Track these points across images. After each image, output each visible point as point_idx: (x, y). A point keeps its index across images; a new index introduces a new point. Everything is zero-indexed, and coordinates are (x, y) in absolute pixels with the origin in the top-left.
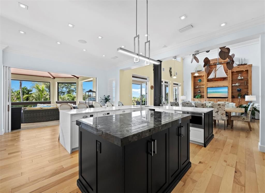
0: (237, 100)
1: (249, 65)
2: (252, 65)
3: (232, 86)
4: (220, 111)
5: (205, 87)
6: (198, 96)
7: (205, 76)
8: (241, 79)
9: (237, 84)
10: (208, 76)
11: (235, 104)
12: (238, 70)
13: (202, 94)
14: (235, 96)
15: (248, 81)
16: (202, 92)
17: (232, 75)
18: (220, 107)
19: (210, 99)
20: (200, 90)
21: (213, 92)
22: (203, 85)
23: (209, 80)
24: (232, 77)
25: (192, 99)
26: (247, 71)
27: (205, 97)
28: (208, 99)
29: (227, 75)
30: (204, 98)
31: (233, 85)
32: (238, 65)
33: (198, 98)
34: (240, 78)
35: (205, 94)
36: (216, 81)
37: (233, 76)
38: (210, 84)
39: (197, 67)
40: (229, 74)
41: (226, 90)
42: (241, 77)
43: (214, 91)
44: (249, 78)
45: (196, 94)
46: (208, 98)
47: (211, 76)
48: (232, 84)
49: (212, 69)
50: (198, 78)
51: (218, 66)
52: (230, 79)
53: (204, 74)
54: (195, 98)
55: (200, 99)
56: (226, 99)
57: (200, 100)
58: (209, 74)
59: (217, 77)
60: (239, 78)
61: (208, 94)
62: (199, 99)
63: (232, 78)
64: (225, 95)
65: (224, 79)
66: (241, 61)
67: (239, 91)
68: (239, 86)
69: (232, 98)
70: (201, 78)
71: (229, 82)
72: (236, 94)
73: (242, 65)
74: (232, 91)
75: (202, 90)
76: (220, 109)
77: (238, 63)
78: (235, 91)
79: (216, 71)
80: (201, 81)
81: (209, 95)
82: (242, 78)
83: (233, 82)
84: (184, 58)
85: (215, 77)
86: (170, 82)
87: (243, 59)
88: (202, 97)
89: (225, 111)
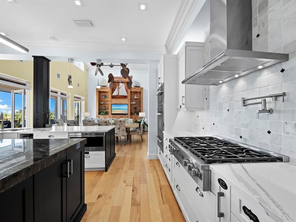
0: (134, 116)
1: (141, 88)
2: (143, 88)
3: (131, 104)
4: (121, 128)
5: (110, 103)
6: (103, 112)
7: (109, 92)
8: (137, 99)
9: (134, 103)
10: (112, 93)
11: (133, 119)
12: (135, 90)
13: (107, 110)
14: (133, 113)
15: (141, 100)
16: (107, 108)
17: (131, 94)
18: (122, 124)
19: (114, 116)
20: (105, 107)
22: (108, 101)
23: (113, 97)
24: (131, 96)
25: (96, 116)
26: (140, 92)
27: (110, 113)
28: (112, 116)
29: (127, 94)
30: (108, 114)
31: (132, 103)
32: (135, 86)
33: (103, 115)
34: (136, 98)
35: (110, 111)
36: (119, 98)
37: (132, 95)
38: (115, 101)
39: (102, 81)
40: (129, 93)
41: (126, 107)
42: (137, 97)
44: (141, 98)
45: (102, 110)
46: (112, 114)
47: (115, 93)
48: (131, 102)
49: (116, 87)
50: (103, 94)
51: (121, 84)
52: (129, 97)
53: (109, 90)
54: (100, 114)
55: (106, 116)
56: (127, 115)
57: (105, 117)
58: (113, 90)
59: (120, 94)
60: (135, 98)
61: (112, 110)
62: (104, 116)
64: (125, 112)
65: (125, 97)
66: (136, 84)
67: (135, 108)
68: (135, 104)
69: (131, 114)
70: (106, 94)
71: (129, 100)
72: (133, 111)
73: (137, 87)
74: (131, 108)
75: (106, 106)
77: (135, 85)
78: (133, 108)
79: (119, 88)
80: (106, 97)
82: (137, 98)
83: (132, 101)
84: (87, 69)
85: (118, 94)
86: (70, 94)
87: (138, 82)
88: (107, 113)
89: (125, 127)
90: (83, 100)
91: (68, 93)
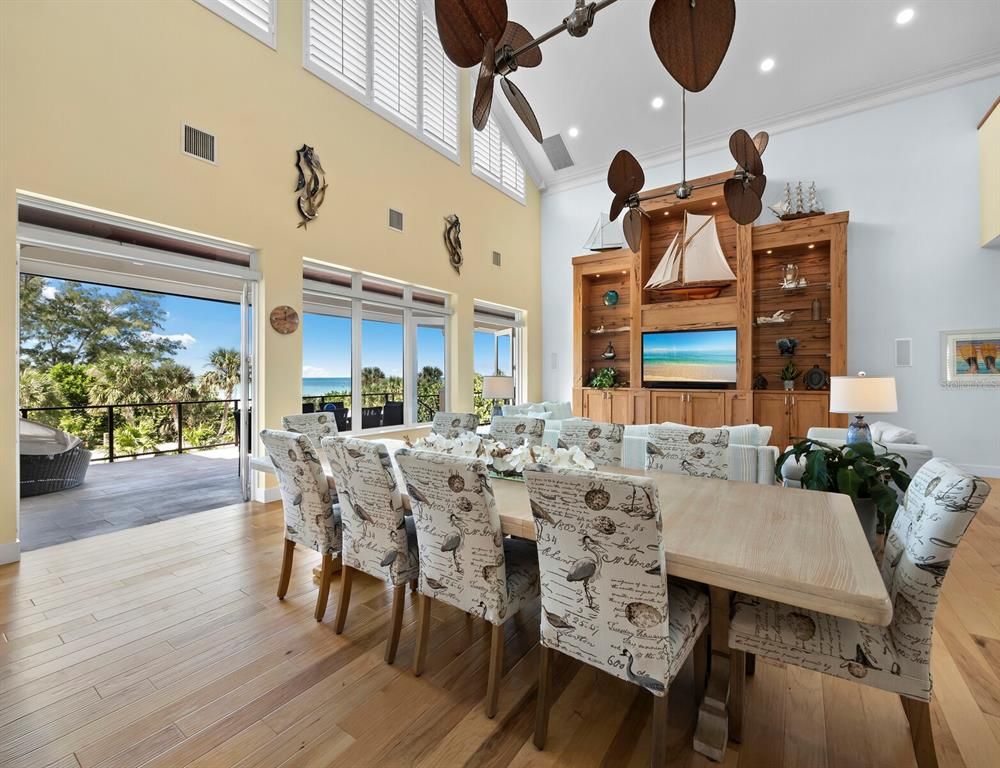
0: (775, 402)
1: (835, 216)
2: (847, 214)
3: (756, 328)
4: (606, 573)
5: (635, 328)
6: (604, 376)
7: (632, 275)
8: (798, 293)
9: (778, 318)
10: (647, 275)
11: (769, 428)
12: (784, 240)
13: (623, 366)
14: (768, 378)
15: (828, 299)
16: (622, 357)
17: (757, 270)
18: (610, 529)
19: (655, 395)
20: (611, 349)
21: (671, 358)
22: (626, 321)
23: (652, 297)
24: (756, 280)
25: (574, 390)
26: (824, 248)
27: (634, 380)
28: (647, 392)
29: (734, 270)
30: (628, 385)
31: (761, 320)
32: (786, 217)
33: (601, 387)
34: (792, 286)
35: (634, 369)
36: (682, 298)
37: (762, 276)
38: (658, 315)
39: (599, 225)
40: (742, 261)
41: (724, 346)
42: (797, 278)
43: (675, 349)
44: (833, 283)
45: (598, 365)
46: (646, 385)
47: (662, 276)
48: (756, 314)
49: (663, 243)
50: (606, 288)
51: (693, 221)
52: (745, 288)
53: (629, 262)
54: (591, 386)
55: (614, 393)
56: (730, 393)
57: (611, 398)
58: (650, 264)
59: (688, 279)
60: (788, 284)
61: (645, 366)
62: (609, 391)
63: (756, 287)
64: (726, 372)
65: (720, 289)
66: (795, 198)
67: (788, 350)
68: (788, 324)
69: (755, 387)
70: (617, 287)
71: (742, 306)
72: (774, 366)
73: (799, 215)
74: (755, 352)
75: (617, 342)
76: (609, 545)
77: (783, 208)
78: (770, 351)
79: (681, 248)
80: (616, 300)
81: (653, 374)
82: (803, 283)
83: (763, 307)
84: (543, 186)
85: (680, 280)
86: (455, 297)
87: (805, 188)
88: (619, 380)
89: (660, 581)
90: (521, 324)
91: (450, 295)
